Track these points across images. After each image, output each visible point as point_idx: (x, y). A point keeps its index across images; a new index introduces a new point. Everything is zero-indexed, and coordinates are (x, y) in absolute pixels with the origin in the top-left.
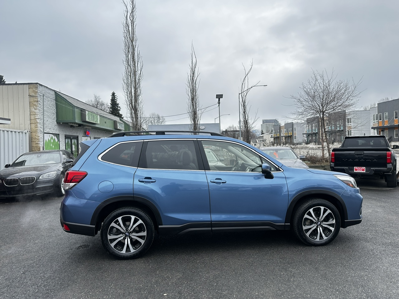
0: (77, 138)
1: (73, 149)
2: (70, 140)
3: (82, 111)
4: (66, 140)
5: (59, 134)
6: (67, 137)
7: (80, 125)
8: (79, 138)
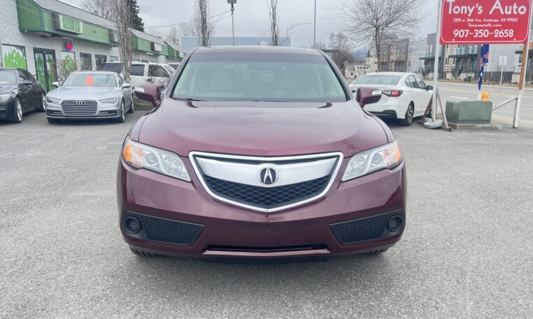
0: (53, 52)
1: (49, 68)
2: (41, 55)
3: (54, 16)
4: (36, 54)
5: (24, 47)
6: (36, 51)
7: (54, 35)
8: (57, 53)
